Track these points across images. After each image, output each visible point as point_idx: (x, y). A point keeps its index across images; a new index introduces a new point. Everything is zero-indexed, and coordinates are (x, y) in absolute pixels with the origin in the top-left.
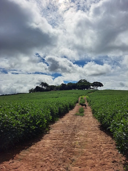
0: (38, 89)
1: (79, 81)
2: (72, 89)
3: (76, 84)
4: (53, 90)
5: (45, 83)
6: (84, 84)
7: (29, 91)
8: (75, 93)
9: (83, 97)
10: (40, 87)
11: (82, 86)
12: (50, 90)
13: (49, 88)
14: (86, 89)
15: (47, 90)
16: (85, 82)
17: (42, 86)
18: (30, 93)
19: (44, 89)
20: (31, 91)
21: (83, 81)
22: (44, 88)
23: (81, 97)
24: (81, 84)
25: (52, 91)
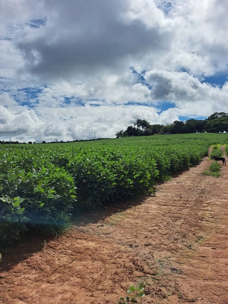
0: (131, 132)
1: (211, 116)
2: (194, 132)
3: (205, 122)
4: (157, 133)
5: (144, 121)
6: (222, 121)
7: (116, 135)
8: (201, 139)
9: (219, 146)
10: (134, 128)
11: (216, 125)
12: (152, 134)
13: (150, 130)
14: (225, 132)
15: (146, 134)
16: (223, 117)
17: (138, 126)
18: (118, 137)
19: (142, 131)
20: (119, 135)
21: (219, 116)
22: (141, 129)
23: (213, 146)
24: (215, 121)
25: (156, 136)
